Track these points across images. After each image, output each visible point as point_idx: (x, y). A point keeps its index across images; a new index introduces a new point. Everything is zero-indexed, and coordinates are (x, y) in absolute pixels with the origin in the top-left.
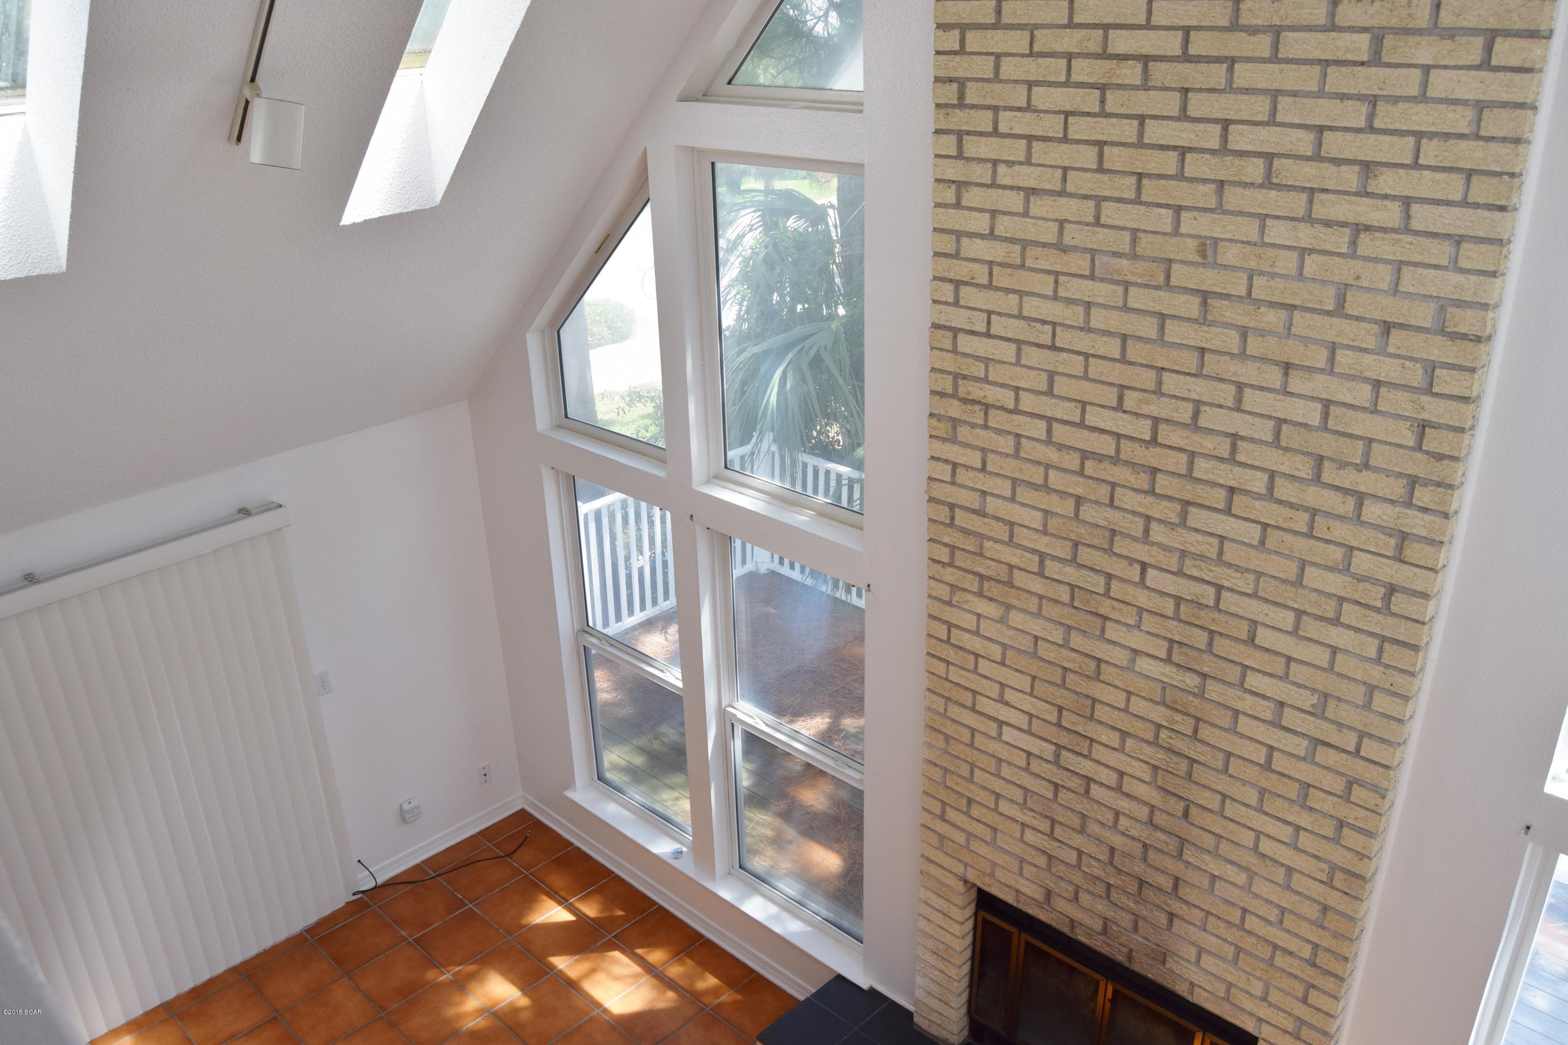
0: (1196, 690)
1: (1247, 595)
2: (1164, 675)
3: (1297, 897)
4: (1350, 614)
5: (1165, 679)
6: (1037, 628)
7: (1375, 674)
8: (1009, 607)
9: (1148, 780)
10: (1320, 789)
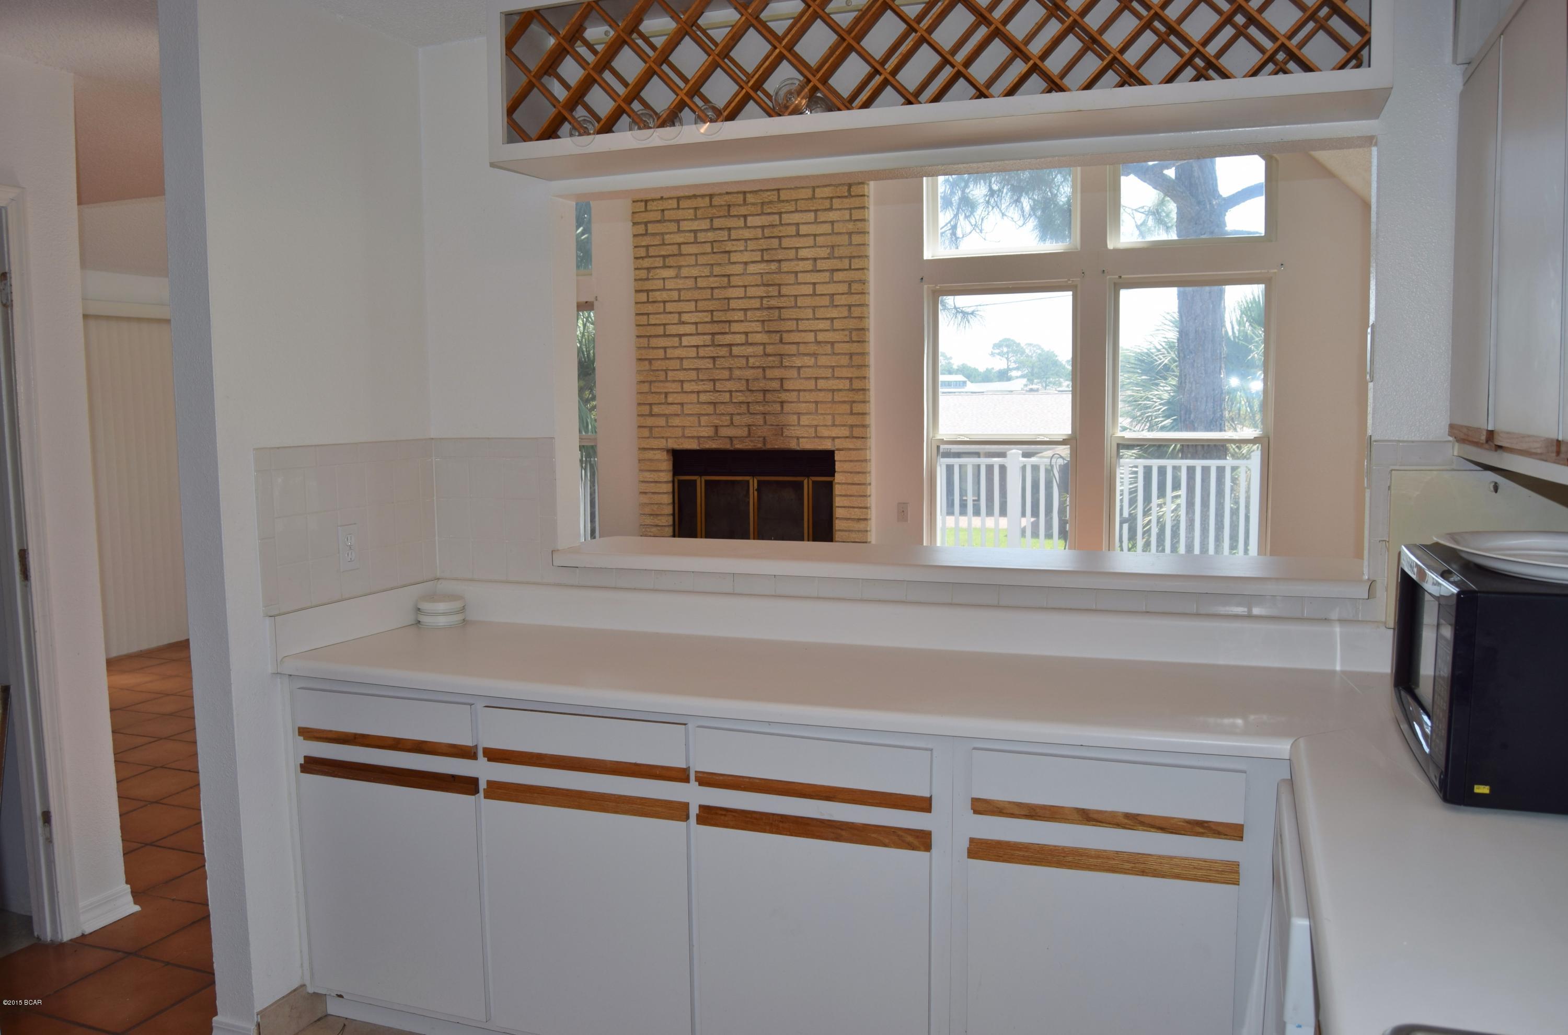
0: (777, 270)
1: (792, 212)
2: (761, 269)
3: (839, 357)
4: (837, 203)
5: (762, 271)
6: (696, 272)
7: (850, 226)
8: (680, 267)
9: (760, 330)
10: (838, 294)
